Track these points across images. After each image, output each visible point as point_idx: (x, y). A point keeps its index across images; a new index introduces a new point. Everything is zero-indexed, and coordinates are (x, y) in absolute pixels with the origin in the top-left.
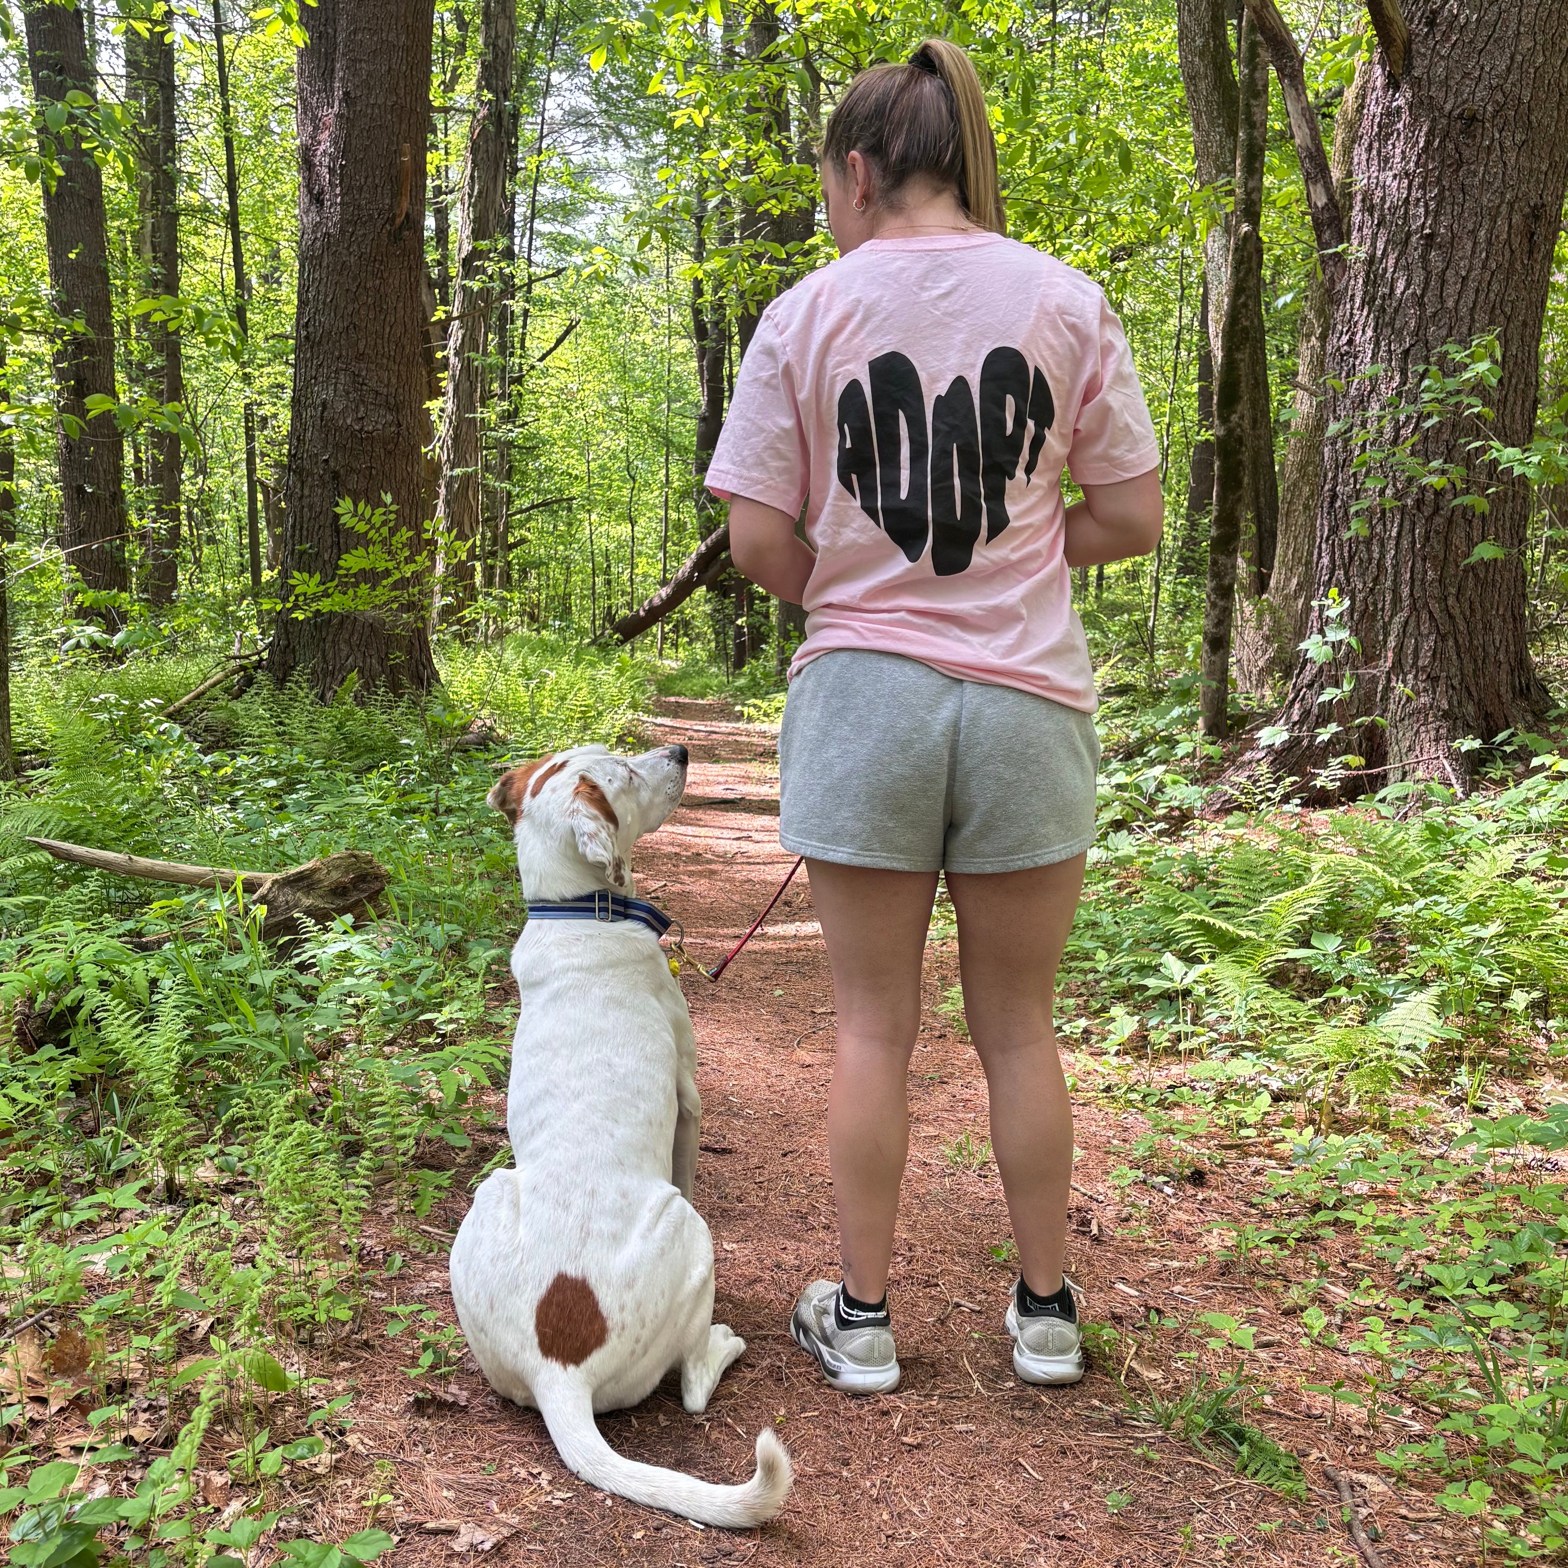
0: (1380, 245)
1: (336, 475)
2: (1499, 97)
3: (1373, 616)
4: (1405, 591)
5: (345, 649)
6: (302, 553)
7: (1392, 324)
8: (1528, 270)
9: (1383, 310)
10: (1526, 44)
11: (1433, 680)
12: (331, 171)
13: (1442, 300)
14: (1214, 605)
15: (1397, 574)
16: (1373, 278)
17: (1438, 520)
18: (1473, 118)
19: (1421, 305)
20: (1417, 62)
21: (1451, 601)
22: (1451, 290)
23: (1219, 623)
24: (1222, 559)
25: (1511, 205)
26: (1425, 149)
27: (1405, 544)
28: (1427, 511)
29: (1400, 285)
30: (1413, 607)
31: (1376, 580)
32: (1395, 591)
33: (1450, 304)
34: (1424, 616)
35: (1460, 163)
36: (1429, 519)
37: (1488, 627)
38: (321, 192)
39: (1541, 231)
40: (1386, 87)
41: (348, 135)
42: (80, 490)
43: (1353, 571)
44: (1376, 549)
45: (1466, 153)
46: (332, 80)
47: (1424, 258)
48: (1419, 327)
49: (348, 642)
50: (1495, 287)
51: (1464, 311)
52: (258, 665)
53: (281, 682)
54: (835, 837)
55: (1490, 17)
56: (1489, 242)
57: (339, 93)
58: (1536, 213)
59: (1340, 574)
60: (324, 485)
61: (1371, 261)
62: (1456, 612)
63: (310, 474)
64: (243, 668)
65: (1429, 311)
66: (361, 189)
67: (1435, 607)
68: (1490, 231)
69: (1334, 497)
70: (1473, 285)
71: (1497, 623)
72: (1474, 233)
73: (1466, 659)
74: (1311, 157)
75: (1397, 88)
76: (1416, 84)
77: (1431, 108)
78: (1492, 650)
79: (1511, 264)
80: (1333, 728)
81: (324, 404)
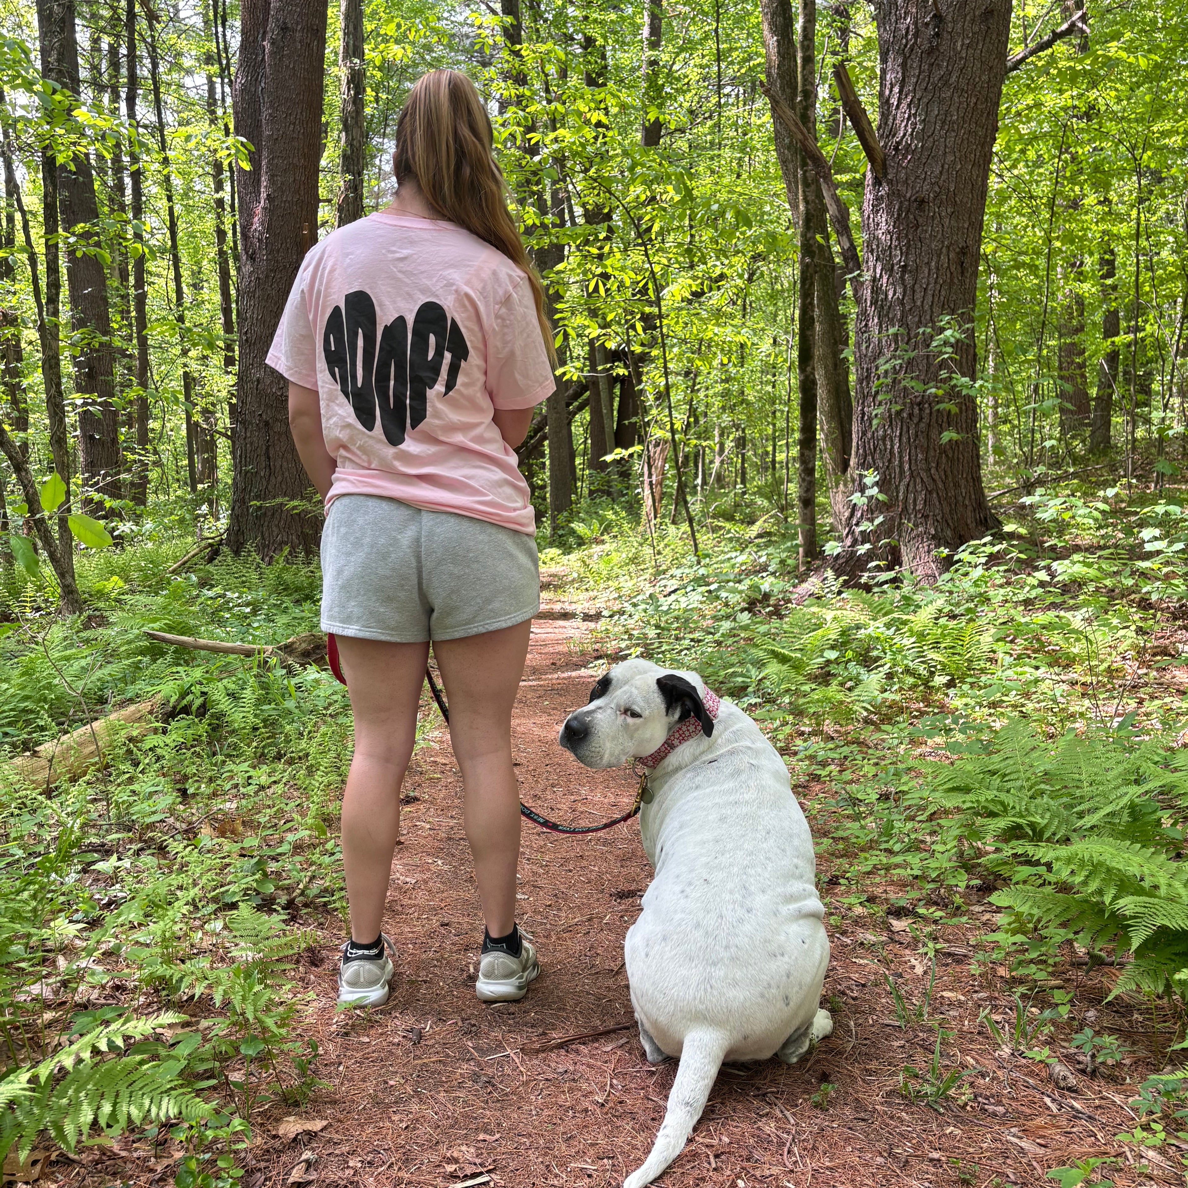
0: (878, 271)
1: (267, 424)
2: (937, 189)
3: (890, 482)
4: (907, 467)
5: (276, 531)
6: (247, 472)
7: (887, 315)
8: (962, 283)
9: (882, 307)
10: (950, 158)
11: (926, 517)
12: (260, 241)
13: (914, 301)
14: (804, 480)
15: (901, 457)
16: (876, 290)
17: (922, 425)
18: (923, 201)
19: (903, 304)
20: (890, 170)
21: (933, 471)
22: (919, 295)
23: (807, 491)
24: (807, 452)
25: (948, 247)
26: (898, 218)
27: (904, 440)
28: (915, 420)
29: (890, 294)
30: (912, 475)
31: (890, 461)
32: (901, 466)
33: (919, 303)
34: (918, 480)
35: (917, 226)
36: (917, 425)
37: (957, 485)
38: (254, 253)
39: (967, 261)
40: (874, 185)
41: (270, 220)
42: (92, 437)
43: (877, 456)
44: (888, 443)
45: (920, 220)
46: (259, 186)
47: (902, 278)
48: (902, 316)
49: (278, 526)
50: (943, 293)
51: (926, 307)
52: (221, 542)
53: (237, 553)
54: (347, 620)
55: (929, 144)
56: (937, 269)
57: (263, 195)
58: (963, 251)
59: (870, 458)
60: (259, 430)
61: (874, 280)
62: (936, 477)
63: (250, 423)
64: (211, 545)
65: (908, 307)
66: (278, 251)
67: (924, 475)
68: (938, 263)
69: (863, 414)
70: (930, 292)
71: (963, 483)
72: (928, 264)
73: (945, 504)
74: (839, 222)
75: (880, 185)
76: (890, 183)
77: (899, 196)
78: (960, 498)
79: (952, 279)
80: (868, 546)
81: (258, 380)
